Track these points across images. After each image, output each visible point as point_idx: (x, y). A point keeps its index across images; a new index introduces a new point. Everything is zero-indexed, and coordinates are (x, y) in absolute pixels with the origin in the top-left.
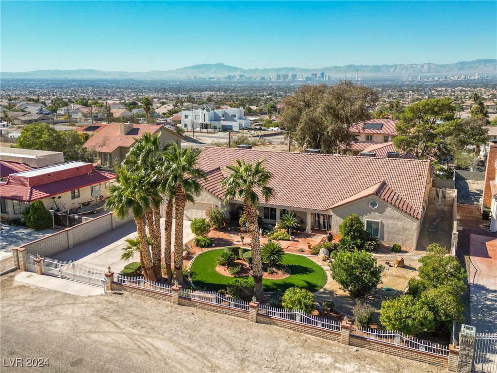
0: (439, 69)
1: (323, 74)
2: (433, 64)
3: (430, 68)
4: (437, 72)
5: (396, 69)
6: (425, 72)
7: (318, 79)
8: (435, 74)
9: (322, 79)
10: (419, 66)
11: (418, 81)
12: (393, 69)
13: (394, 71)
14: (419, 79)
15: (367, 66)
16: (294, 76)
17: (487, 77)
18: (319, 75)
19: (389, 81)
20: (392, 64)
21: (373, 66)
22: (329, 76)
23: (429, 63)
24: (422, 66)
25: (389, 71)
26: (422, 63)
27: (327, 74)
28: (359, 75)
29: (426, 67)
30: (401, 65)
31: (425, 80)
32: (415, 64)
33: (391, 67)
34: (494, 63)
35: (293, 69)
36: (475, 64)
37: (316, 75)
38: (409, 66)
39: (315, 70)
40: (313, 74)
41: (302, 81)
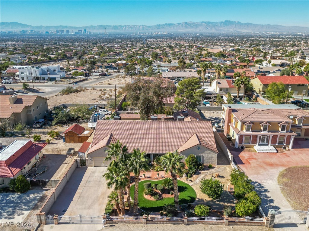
0: (148, 28)
1: (85, 30)
2: (145, 26)
3: (143, 28)
4: (147, 30)
5: (126, 27)
6: (141, 30)
7: (82, 33)
8: (146, 31)
9: (85, 33)
10: (138, 27)
11: (139, 35)
12: (124, 28)
13: (125, 29)
14: (139, 34)
15: (110, 26)
16: (68, 31)
17: (171, 33)
18: (83, 31)
19: (123, 35)
20: (124, 25)
21: (114, 26)
22: (89, 32)
23: (143, 25)
24: (139, 26)
25: (122, 29)
26: (139, 25)
27: (88, 30)
28: (107, 31)
29: (141, 27)
30: (129, 26)
31: (142, 34)
32: (136, 25)
33: (123, 26)
34: (173, 26)
35: (66, 27)
36: (165, 26)
37: (81, 31)
38: (132, 26)
39: (80, 27)
40: (79, 30)
41: (73, 34)
